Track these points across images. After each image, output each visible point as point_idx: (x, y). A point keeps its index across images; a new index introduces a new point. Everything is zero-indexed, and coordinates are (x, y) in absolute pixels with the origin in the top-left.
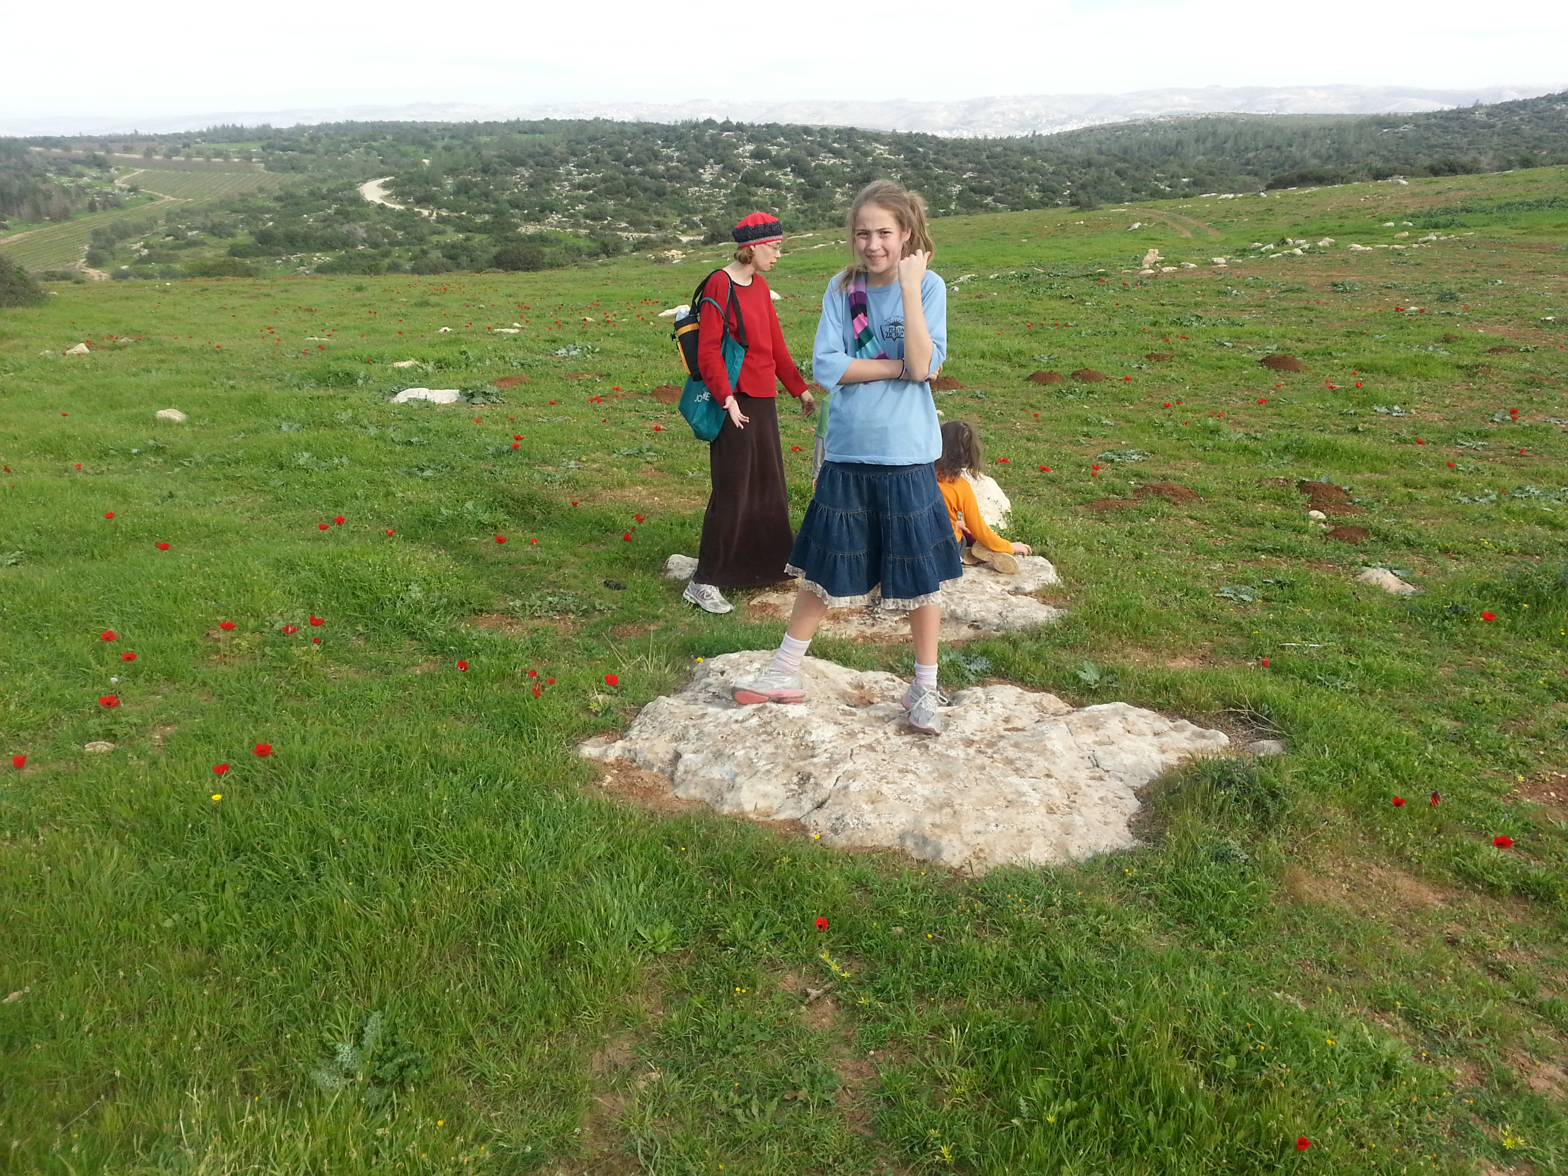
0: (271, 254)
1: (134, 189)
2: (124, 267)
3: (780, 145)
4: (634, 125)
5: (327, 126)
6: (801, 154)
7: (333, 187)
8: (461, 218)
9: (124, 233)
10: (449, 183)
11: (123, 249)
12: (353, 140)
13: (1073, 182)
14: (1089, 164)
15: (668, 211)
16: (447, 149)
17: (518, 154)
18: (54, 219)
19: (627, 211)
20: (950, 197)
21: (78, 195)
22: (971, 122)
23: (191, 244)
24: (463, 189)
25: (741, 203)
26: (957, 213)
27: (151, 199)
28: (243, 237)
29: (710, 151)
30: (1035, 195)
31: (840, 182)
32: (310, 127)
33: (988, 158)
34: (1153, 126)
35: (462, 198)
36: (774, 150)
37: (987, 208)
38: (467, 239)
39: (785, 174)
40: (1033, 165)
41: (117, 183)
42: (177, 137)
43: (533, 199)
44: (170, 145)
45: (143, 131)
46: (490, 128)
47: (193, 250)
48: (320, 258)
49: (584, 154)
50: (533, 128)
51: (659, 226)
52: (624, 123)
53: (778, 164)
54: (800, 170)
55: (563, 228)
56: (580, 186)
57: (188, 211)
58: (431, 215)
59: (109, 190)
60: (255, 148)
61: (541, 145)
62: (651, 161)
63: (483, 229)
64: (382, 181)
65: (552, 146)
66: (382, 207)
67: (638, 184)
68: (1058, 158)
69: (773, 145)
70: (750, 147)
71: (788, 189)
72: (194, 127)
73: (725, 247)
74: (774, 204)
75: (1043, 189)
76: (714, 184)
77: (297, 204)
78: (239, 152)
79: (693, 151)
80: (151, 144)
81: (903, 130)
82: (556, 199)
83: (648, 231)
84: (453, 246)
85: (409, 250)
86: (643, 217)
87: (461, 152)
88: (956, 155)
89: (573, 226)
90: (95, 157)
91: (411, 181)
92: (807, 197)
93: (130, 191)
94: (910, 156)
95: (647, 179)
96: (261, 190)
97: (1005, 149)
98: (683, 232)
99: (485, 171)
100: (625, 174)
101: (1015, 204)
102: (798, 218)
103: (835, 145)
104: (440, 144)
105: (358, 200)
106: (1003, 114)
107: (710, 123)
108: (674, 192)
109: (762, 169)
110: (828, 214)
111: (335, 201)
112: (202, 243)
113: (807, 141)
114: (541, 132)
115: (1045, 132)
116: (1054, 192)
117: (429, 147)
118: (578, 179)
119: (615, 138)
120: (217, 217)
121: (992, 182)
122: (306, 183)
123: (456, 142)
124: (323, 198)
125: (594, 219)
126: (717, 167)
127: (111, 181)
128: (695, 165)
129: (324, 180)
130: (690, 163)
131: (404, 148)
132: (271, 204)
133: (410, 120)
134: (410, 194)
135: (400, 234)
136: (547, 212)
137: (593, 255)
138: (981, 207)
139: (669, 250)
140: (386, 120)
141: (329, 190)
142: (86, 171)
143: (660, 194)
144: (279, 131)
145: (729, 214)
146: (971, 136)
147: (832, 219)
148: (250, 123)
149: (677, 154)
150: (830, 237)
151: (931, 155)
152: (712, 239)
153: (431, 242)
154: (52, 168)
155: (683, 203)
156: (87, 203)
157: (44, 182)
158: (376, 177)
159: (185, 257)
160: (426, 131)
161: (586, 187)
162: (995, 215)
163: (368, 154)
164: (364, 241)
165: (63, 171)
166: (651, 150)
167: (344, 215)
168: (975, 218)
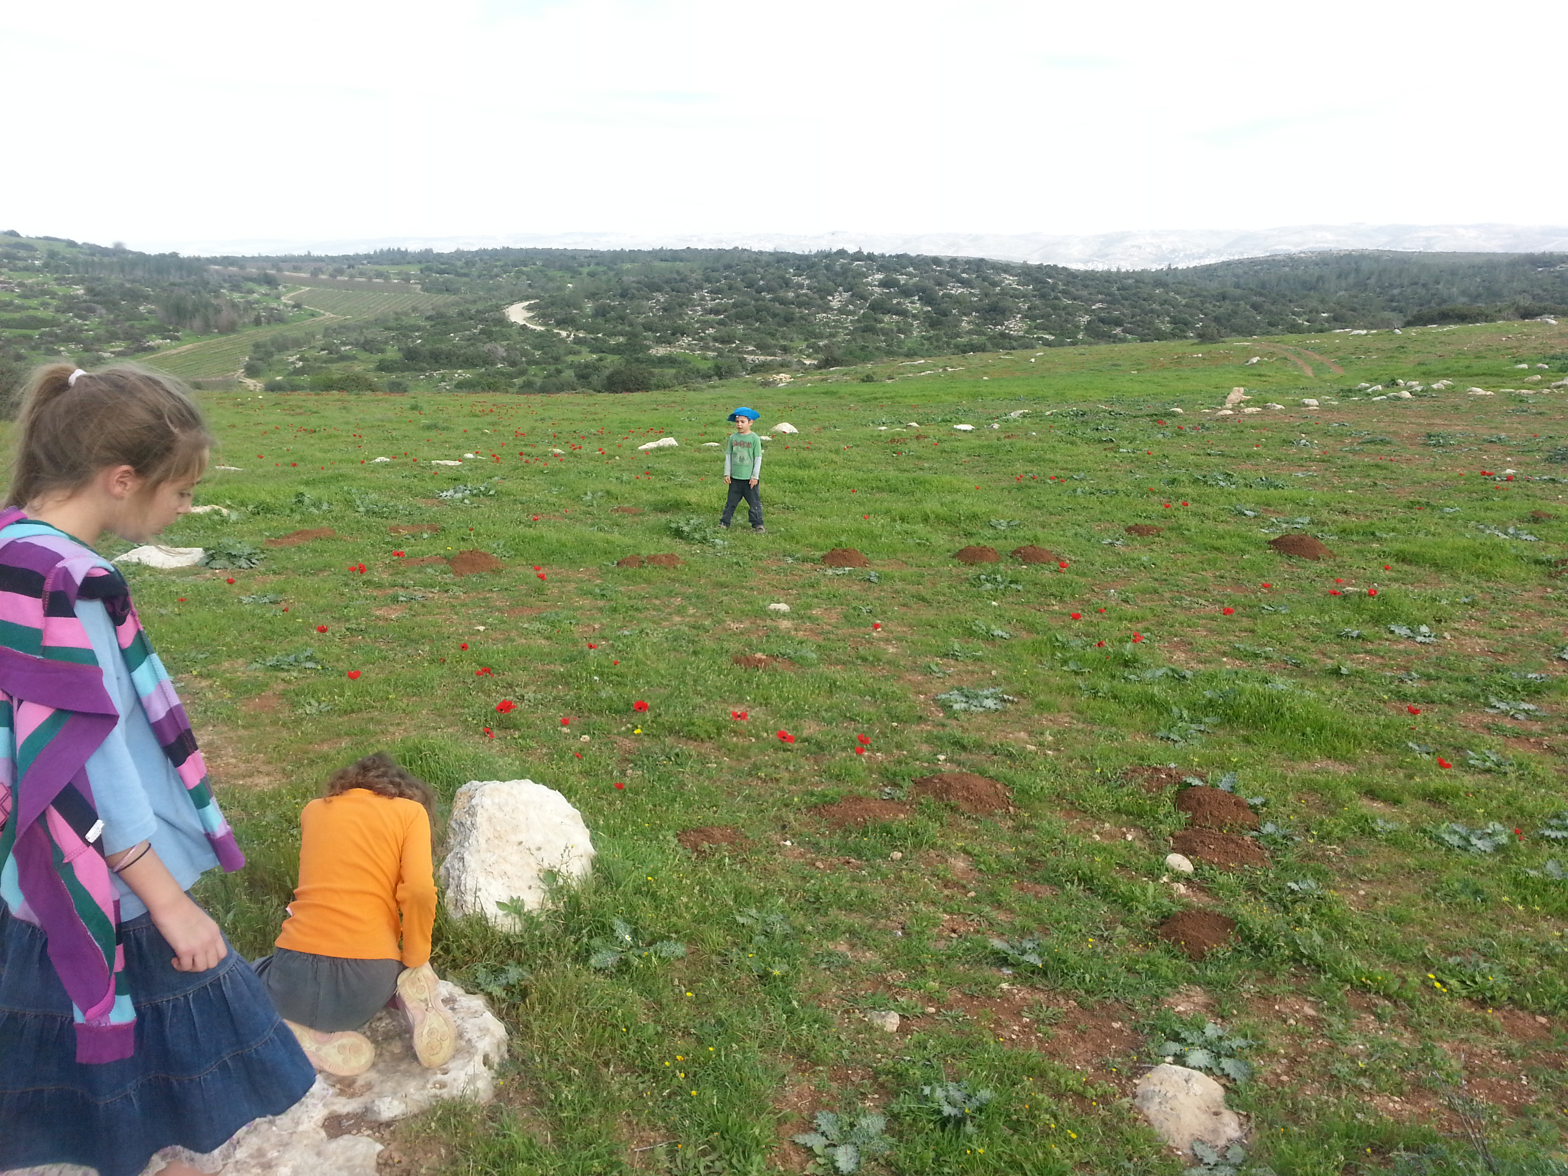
0: (416, 370)
1: (298, 306)
2: (279, 378)
3: (909, 274)
4: (771, 254)
5: (485, 251)
6: (930, 283)
7: (481, 308)
8: (596, 339)
9: (282, 346)
10: (589, 306)
11: (280, 361)
12: (506, 265)
13: (1206, 315)
14: (1224, 297)
15: (795, 335)
16: (592, 275)
17: (656, 280)
18: (221, 332)
19: (755, 335)
20: (1078, 327)
21: (246, 310)
22: (1107, 255)
23: (343, 358)
24: (601, 312)
25: (866, 329)
26: (1083, 342)
27: (313, 315)
28: (392, 353)
29: (839, 280)
30: (1166, 327)
31: (967, 311)
32: (469, 252)
33: (1119, 289)
34: (1292, 261)
35: (600, 320)
36: (902, 279)
37: (1115, 339)
38: (601, 359)
39: (913, 303)
40: (1165, 297)
41: (284, 299)
42: (346, 258)
43: (666, 322)
44: (336, 266)
45: (315, 253)
46: (634, 256)
47: (344, 364)
48: (462, 374)
49: (719, 281)
50: (674, 256)
51: (785, 350)
52: (761, 252)
53: (906, 292)
54: (928, 298)
55: (693, 350)
56: (711, 311)
57: (344, 327)
58: (568, 336)
59: (275, 306)
60: (414, 270)
61: (678, 272)
62: (781, 288)
63: (617, 350)
64: (527, 303)
65: (688, 273)
66: (524, 327)
67: (767, 310)
68: (1192, 291)
69: (902, 274)
70: (879, 276)
71: (915, 317)
72: (363, 249)
73: (834, 372)
74: (900, 331)
75: (1174, 321)
76: (841, 311)
77: (445, 324)
78: (398, 274)
79: (822, 278)
80: (318, 264)
81: (1034, 261)
82: (689, 323)
83: (774, 355)
84: (587, 366)
85: (545, 369)
86: (771, 341)
87: (604, 278)
88: (1086, 287)
89: (701, 348)
90: (266, 276)
92: (933, 324)
93: (294, 307)
94: (1039, 286)
95: (777, 305)
96: (415, 309)
97: (1137, 281)
98: (809, 356)
99: (623, 296)
100: (757, 300)
101: (1145, 335)
102: (923, 344)
103: (964, 275)
104: (585, 270)
105: (503, 322)
106: (1140, 247)
107: (842, 253)
108: (802, 318)
109: (890, 297)
110: (953, 341)
111: (481, 321)
112: (354, 358)
113: (936, 271)
114: (681, 261)
115: (1181, 266)
116: (1185, 324)
117: (575, 273)
118: (710, 305)
119: (749, 266)
120: (369, 334)
121: (1122, 314)
122: (457, 304)
123: (601, 269)
124: (471, 319)
125: (722, 342)
126: (846, 295)
127: (278, 298)
128: (824, 292)
129: (475, 302)
130: (819, 290)
131: (551, 273)
132: (421, 323)
133: (561, 247)
134: (551, 316)
135: (538, 353)
136: (679, 335)
137: (707, 377)
138: (1110, 337)
139: (778, 373)
140: (540, 246)
141: (477, 311)
142: (256, 287)
143: (788, 319)
144: (440, 255)
145: (854, 339)
146: (1106, 268)
147: (957, 347)
148: (414, 247)
149: (807, 282)
150: (941, 364)
151: (1061, 287)
152: (827, 363)
153: (566, 362)
154: (226, 285)
155: (810, 329)
156: (253, 318)
157: (217, 297)
158: (521, 300)
159: (336, 371)
160: (574, 258)
161: (717, 312)
162: (1125, 345)
163: (518, 278)
164: (503, 359)
165: (235, 287)
166: (783, 278)
167: (488, 334)
168: (1103, 348)
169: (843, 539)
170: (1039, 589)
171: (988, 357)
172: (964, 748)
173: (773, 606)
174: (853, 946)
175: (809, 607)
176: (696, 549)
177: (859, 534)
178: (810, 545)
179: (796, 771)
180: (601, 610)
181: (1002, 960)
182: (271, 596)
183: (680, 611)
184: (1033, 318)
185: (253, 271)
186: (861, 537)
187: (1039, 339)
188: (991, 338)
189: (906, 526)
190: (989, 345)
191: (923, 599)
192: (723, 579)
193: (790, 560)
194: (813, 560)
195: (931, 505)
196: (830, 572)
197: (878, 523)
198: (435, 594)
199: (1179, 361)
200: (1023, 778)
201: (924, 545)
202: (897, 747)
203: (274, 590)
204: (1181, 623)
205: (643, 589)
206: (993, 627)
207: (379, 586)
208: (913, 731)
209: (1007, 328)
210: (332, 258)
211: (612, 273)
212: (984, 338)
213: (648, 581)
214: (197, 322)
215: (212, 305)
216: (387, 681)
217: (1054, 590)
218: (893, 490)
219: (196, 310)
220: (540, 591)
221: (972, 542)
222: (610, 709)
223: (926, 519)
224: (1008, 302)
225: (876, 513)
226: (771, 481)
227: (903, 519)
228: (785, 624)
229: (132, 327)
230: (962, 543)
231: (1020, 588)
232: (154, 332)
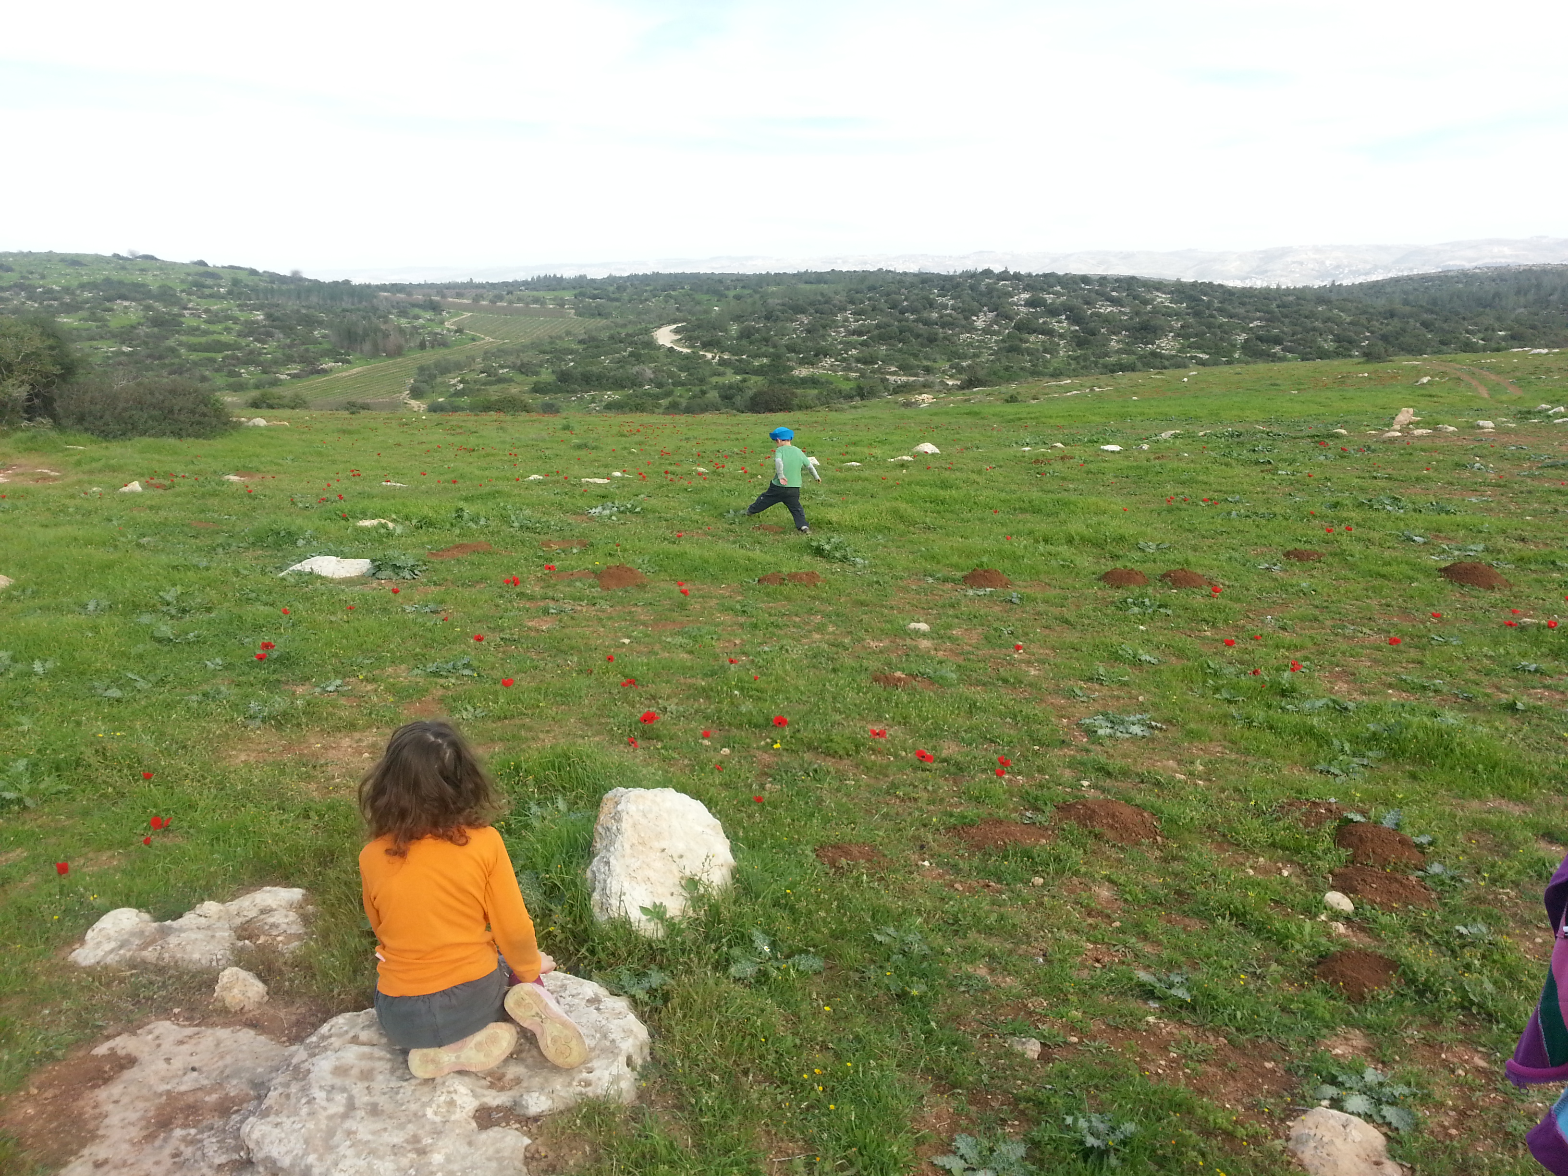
0: (568, 392)
1: (459, 331)
2: (441, 400)
3: (1056, 293)
4: (915, 275)
5: (636, 276)
6: (1078, 302)
7: (631, 331)
8: (740, 361)
9: (445, 369)
10: (734, 329)
11: (443, 384)
12: (655, 289)
13: (1372, 332)
14: (1392, 314)
15: (938, 356)
16: (738, 298)
17: (801, 302)
18: (389, 356)
19: (898, 355)
20: (1234, 346)
21: (412, 334)
22: (1266, 271)
23: (501, 380)
24: (746, 334)
25: (1011, 349)
26: (1239, 361)
27: (474, 340)
28: (546, 376)
29: (984, 300)
30: (1329, 345)
31: (1117, 329)
32: (621, 278)
33: (1278, 307)
34: (1466, 277)
35: (744, 342)
36: (1049, 298)
37: (1274, 358)
38: (744, 380)
39: (1059, 322)
40: (1330, 314)
41: (447, 324)
42: (505, 284)
43: (809, 344)
44: (496, 292)
45: (477, 280)
46: (779, 279)
47: (501, 386)
48: (611, 396)
49: (862, 302)
50: (819, 278)
51: (928, 370)
52: (905, 273)
53: (1053, 312)
54: (1075, 317)
55: (835, 371)
56: (855, 332)
57: (502, 351)
58: (714, 358)
59: (439, 330)
60: (568, 296)
61: (822, 294)
62: (925, 308)
63: (760, 371)
64: (675, 326)
65: (832, 295)
66: (671, 350)
67: (911, 330)
68: (1357, 308)
69: (1049, 294)
71: (1061, 336)
72: (521, 277)
73: (978, 392)
74: (1046, 351)
75: (1338, 339)
76: (986, 331)
77: (597, 347)
78: (554, 299)
79: (967, 299)
80: (480, 291)
81: (1188, 278)
82: (832, 344)
83: (916, 375)
84: (730, 387)
85: (690, 390)
86: (913, 362)
87: (749, 300)
88: (1243, 304)
89: (844, 370)
90: (431, 301)
91: (699, 327)
92: (1081, 343)
93: (456, 331)
94: (1193, 304)
95: (921, 325)
96: (568, 333)
97: (1298, 298)
98: (951, 377)
99: (768, 318)
100: (899, 321)
101: (1306, 354)
102: (1069, 364)
103: (1114, 294)
104: (731, 293)
105: (651, 345)
106: (1301, 264)
107: (987, 273)
108: (945, 338)
109: (1036, 316)
110: (1101, 361)
111: (630, 344)
112: (510, 380)
113: (1084, 289)
114: (825, 283)
115: (1346, 282)
116: (1350, 342)
117: (721, 296)
118: (853, 326)
119: (893, 287)
120: (525, 358)
121: (1282, 332)
122: (608, 328)
123: (747, 292)
124: (621, 342)
125: (865, 363)
126: (991, 315)
127: (442, 323)
128: (968, 313)
129: (624, 326)
130: (964, 311)
131: (699, 296)
132: (574, 346)
133: (709, 272)
134: (697, 338)
135: (683, 375)
136: (821, 356)
137: (849, 397)
138: (1269, 356)
139: (921, 394)
140: (688, 271)
141: (627, 335)
142: (422, 313)
143: (932, 340)
144: (593, 281)
145: (999, 360)
146: (1265, 285)
147: (1105, 366)
148: (569, 273)
149: (952, 302)
150: (1088, 384)
151: (1216, 304)
152: (970, 384)
153: (711, 383)
154: (395, 311)
155: (954, 349)
156: (418, 341)
157: (385, 322)
158: (669, 323)
159: (494, 393)
160: (720, 281)
161: (860, 333)
162: (1284, 365)
163: (666, 302)
164: (651, 380)
165: (403, 313)
166: (927, 298)
167: (637, 357)
168: (1261, 367)
169: (985, 559)
170: (1189, 614)
171: (1138, 377)
172: (1109, 774)
173: (913, 625)
174: (992, 971)
175: (949, 627)
176: (837, 568)
177: (1001, 555)
178: (951, 565)
179: (934, 791)
180: (741, 626)
181: (1148, 993)
182: (432, 606)
183: (820, 629)
184: (1186, 337)
185: (419, 297)
186: (1003, 558)
187: (1192, 358)
188: (1141, 357)
189: (1049, 547)
190: (1139, 365)
191: (1067, 622)
192: (863, 597)
193: (930, 580)
194: (953, 581)
195: (1076, 527)
196: (970, 592)
197: (1021, 544)
198: (583, 608)
199: (1342, 381)
200: (1171, 808)
201: (1068, 567)
202: (1039, 771)
203: (434, 601)
204: (1343, 653)
205: (783, 606)
206: (1141, 651)
207: (531, 598)
208: (1055, 755)
209: (1159, 346)
210: (492, 284)
211: (757, 296)
212: (1134, 357)
213: (788, 599)
214: (367, 346)
215: (381, 330)
216: (538, 690)
217: (1205, 615)
218: (1036, 511)
219: (366, 335)
220: (682, 606)
221: (1119, 565)
222: (750, 723)
223: (1070, 541)
224: (1160, 321)
225: (1019, 533)
226: (912, 502)
227: (1046, 541)
228: (925, 644)
229: (307, 350)
230: (1108, 566)
231: (1169, 612)
232: (328, 356)
